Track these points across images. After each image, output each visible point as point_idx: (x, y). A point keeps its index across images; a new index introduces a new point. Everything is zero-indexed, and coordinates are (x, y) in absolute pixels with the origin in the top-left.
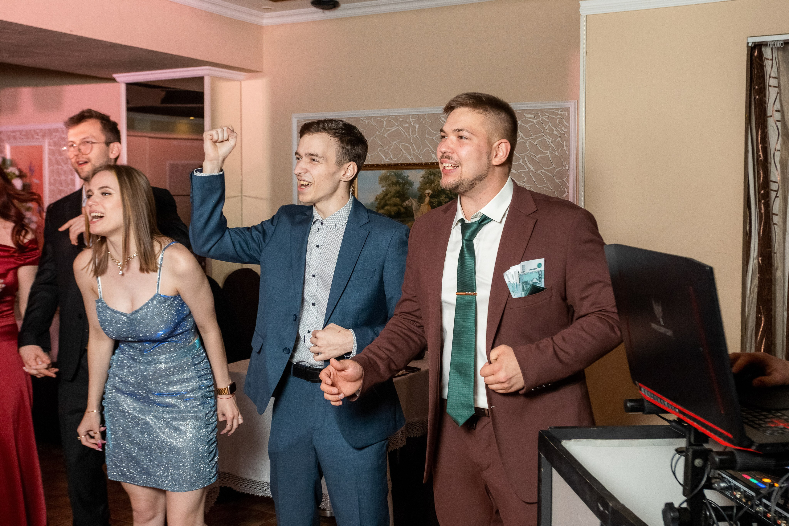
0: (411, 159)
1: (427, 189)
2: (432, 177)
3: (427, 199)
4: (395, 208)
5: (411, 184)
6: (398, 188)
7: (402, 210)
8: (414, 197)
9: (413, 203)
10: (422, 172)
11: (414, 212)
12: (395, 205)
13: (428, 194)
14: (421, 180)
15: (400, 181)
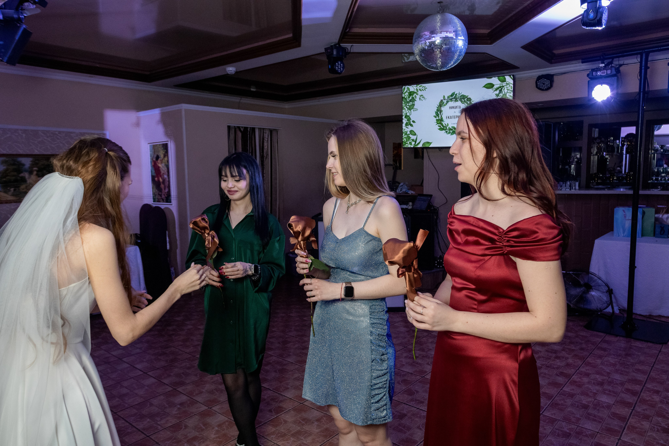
0: (21, 152)
1: (34, 167)
2: (37, 161)
3: (35, 173)
4: (14, 178)
5: (23, 165)
6: (15, 167)
7: (19, 178)
8: (26, 171)
9: (26, 175)
10: (31, 159)
11: (27, 180)
12: (14, 176)
13: (35, 170)
14: (30, 163)
15: (16, 163)
